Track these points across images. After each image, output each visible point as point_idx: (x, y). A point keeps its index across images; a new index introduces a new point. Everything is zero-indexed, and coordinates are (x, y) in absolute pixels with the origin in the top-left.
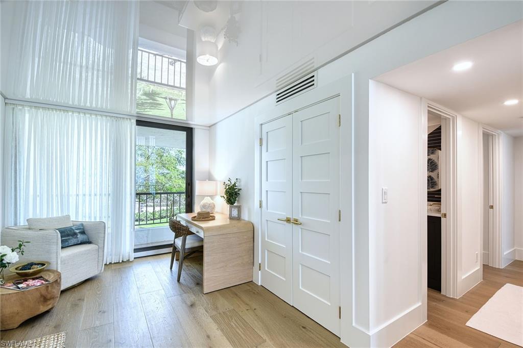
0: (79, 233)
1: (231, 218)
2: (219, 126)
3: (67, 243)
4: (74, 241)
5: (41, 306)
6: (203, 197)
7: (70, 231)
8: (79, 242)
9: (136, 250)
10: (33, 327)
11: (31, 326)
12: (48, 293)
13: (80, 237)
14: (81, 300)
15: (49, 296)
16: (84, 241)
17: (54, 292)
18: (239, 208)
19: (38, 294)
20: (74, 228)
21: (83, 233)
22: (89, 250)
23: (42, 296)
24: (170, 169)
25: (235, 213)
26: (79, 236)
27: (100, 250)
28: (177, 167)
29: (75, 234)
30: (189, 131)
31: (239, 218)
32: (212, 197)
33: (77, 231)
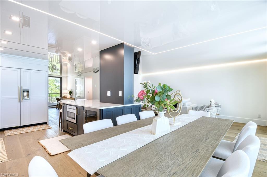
1: (70, 97)
2: (68, 77)
6: (64, 93)
18: (72, 95)
24: (51, 85)
25: (71, 96)
28: (55, 84)
30: (61, 78)
31: (72, 97)
32: (67, 94)
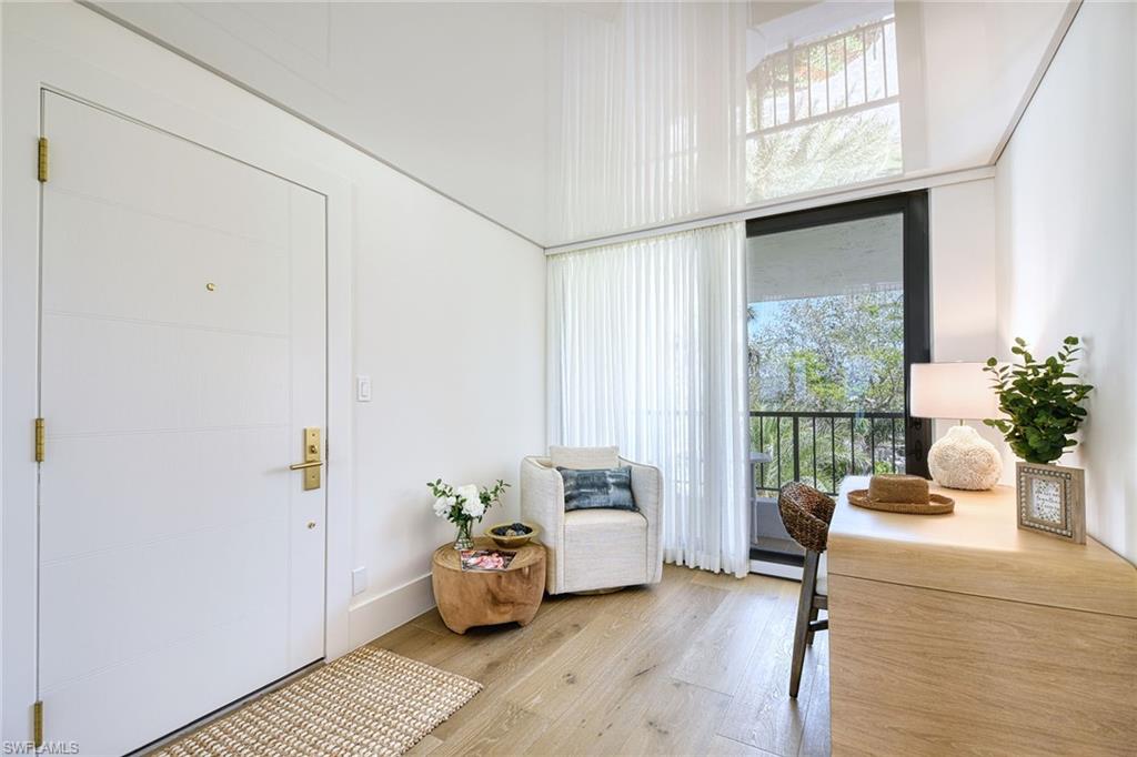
0: (614, 484)
1: (1027, 525)
3: (587, 501)
4: (599, 499)
5: (489, 612)
7: (599, 478)
8: (611, 504)
9: (755, 554)
10: (476, 645)
11: (474, 642)
12: (501, 590)
13: (616, 495)
14: (577, 627)
15: (502, 596)
16: (621, 503)
17: (513, 592)
18: (1071, 485)
19: (483, 586)
20: (608, 473)
21: (627, 485)
22: (625, 524)
23: (489, 591)
25: (1048, 502)
26: (612, 490)
27: (649, 530)
29: (606, 485)
31: (1068, 532)
33: (611, 480)
